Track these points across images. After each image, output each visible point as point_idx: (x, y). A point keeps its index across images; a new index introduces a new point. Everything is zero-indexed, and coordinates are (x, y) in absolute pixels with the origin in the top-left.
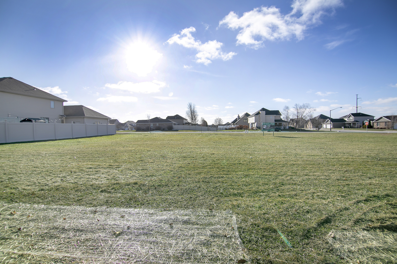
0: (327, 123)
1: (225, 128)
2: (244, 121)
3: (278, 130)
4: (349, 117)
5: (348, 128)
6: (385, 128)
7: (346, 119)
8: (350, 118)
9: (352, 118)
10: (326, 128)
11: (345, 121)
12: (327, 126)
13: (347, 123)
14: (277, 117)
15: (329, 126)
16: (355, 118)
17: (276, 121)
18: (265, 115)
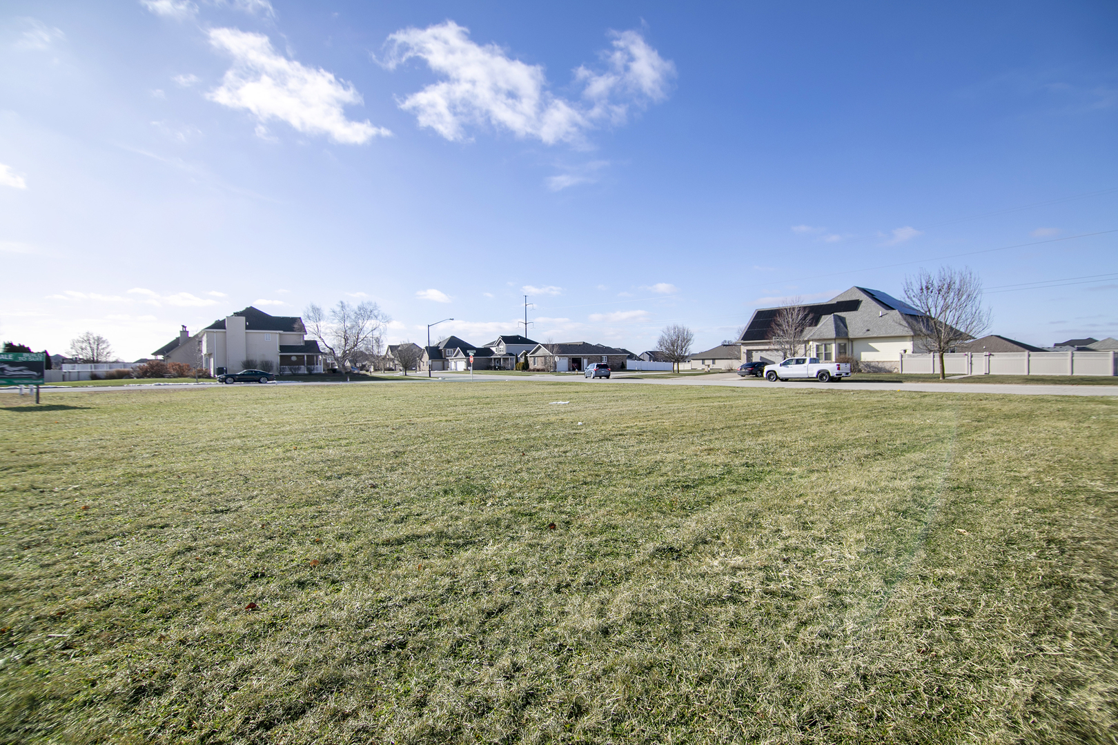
0: (458, 357)
1: (89, 374)
3: (257, 377)
4: (498, 345)
5: (495, 369)
6: (543, 370)
7: (494, 349)
8: (500, 347)
9: (503, 346)
10: (456, 370)
11: (492, 353)
12: (458, 364)
13: (495, 359)
14: (292, 339)
15: (461, 365)
16: (507, 348)
17: (283, 348)
18: (246, 329)
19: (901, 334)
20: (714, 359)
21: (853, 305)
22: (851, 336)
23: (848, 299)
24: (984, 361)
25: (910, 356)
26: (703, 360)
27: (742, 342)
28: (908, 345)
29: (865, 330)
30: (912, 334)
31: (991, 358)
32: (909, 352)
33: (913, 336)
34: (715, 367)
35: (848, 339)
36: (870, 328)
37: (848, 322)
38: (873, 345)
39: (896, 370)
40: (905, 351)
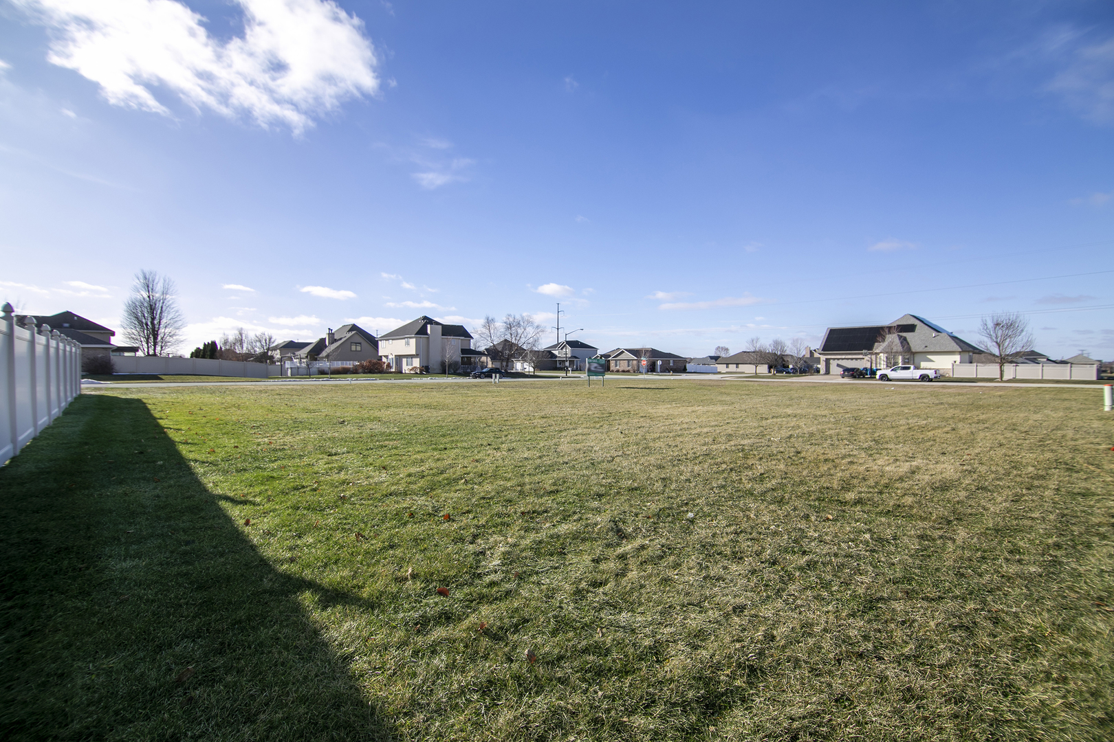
2: (353, 348)
4: (562, 349)
6: (629, 372)
7: (556, 352)
13: (559, 361)
16: (572, 351)
17: (462, 351)
18: (442, 335)
19: (951, 350)
20: (737, 364)
21: (911, 328)
22: (914, 351)
23: (905, 323)
24: (1012, 370)
25: (957, 365)
26: (727, 364)
27: (822, 352)
28: (957, 358)
29: (924, 346)
30: (960, 350)
31: (1017, 367)
32: (958, 362)
33: (960, 352)
34: (738, 370)
35: (912, 352)
36: (928, 345)
37: (908, 340)
38: (930, 357)
39: (947, 375)
40: (955, 362)
